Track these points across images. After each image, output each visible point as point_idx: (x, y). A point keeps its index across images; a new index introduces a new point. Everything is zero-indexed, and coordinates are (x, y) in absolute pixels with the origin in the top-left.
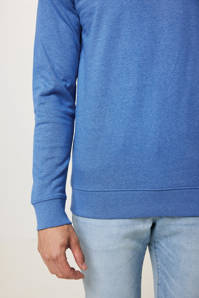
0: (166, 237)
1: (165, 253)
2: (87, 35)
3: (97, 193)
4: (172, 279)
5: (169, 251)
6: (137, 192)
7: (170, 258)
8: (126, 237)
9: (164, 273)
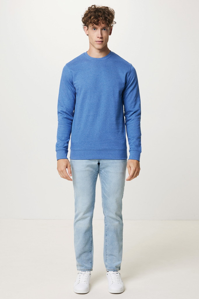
0: (104, 168)
1: (104, 175)
2: (78, 96)
3: (78, 151)
4: (106, 184)
5: (105, 173)
6: (91, 151)
7: (105, 176)
8: (88, 166)
9: (104, 183)
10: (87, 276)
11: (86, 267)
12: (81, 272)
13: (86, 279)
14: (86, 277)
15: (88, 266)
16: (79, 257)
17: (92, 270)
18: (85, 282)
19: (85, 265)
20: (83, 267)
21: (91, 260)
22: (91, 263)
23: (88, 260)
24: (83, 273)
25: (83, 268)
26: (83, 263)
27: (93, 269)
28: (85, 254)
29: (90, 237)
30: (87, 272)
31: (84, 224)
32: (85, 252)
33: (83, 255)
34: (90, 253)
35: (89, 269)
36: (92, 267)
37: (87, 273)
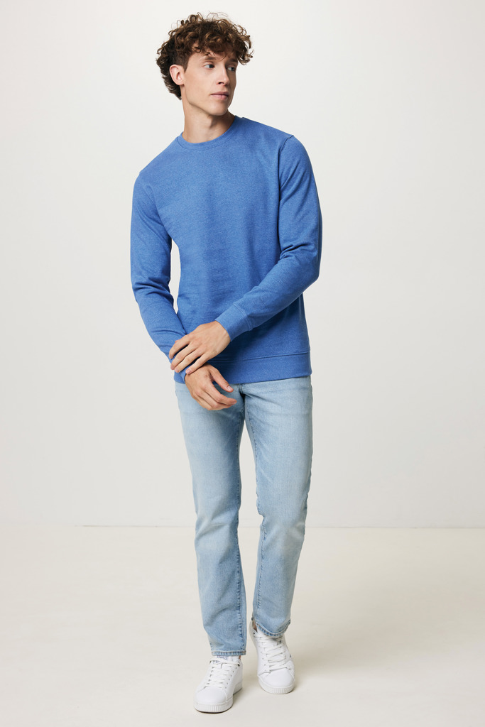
10: (229, 669)
11: (229, 647)
12: (216, 658)
13: (225, 677)
14: (227, 673)
15: (235, 643)
16: (210, 622)
17: (245, 654)
18: (221, 685)
19: (226, 641)
20: (223, 647)
21: (240, 629)
22: (242, 635)
23: (235, 629)
24: (222, 660)
25: (220, 649)
26: (222, 637)
27: (246, 649)
28: (226, 614)
29: (233, 572)
30: (229, 657)
31: (218, 542)
32: (224, 610)
33: (221, 618)
34: (238, 611)
35: (237, 651)
36: (244, 645)
37: (232, 661)
